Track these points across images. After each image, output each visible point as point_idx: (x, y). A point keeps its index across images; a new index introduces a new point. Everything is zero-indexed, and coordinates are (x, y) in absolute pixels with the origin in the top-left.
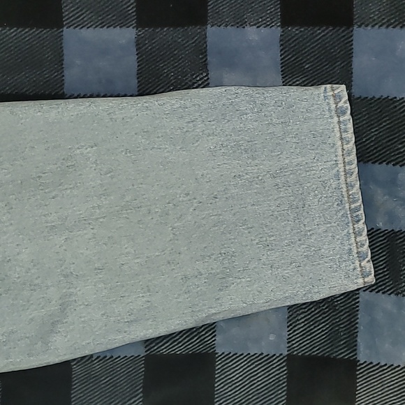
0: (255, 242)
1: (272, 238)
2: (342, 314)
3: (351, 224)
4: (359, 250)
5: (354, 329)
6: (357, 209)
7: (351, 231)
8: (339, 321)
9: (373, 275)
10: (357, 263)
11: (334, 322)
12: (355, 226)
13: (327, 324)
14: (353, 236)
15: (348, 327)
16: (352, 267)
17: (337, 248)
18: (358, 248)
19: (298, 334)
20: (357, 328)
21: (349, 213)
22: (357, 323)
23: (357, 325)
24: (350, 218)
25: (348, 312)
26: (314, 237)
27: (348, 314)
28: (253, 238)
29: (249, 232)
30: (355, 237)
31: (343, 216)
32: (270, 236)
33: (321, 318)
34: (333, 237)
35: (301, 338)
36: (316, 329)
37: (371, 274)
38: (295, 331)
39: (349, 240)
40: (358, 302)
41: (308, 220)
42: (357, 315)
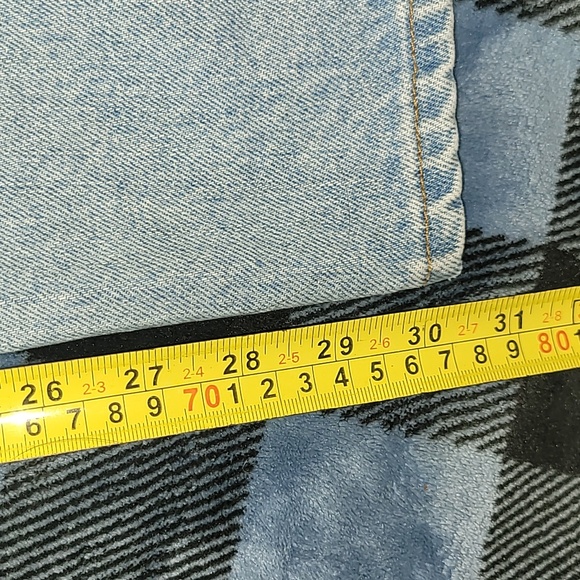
0: (70, 94)
1: (135, 90)
2: (198, 471)
3: (405, 76)
4: (427, 164)
5: (227, 532)
6: (433, 25)
7: (405, 99)
8: (182, 497)
9: (459, 252)
10: (414, 206)
11: (166, 495)
12: (421, 82)
13: (141, 501)
14: (408, 115)
15: (209, 519)
16: (395, 217)
17: (352, 154)
18: (420, 157)
19: (31, 521)
20: (236, 527)
21: (403, 34)
22: (239, 512)
23: (239, 520)
24: (405, 56)
25: (221, 467)
26: (280, 108)
27: (218, 474)
28: (65, 78)
29: (53, 55)
30: (417, 122)
31: (383, 44)
32: (128, 82)
33: (124, 474)
34: (343, 113)
35: (39, 538)
36: (97, 513)
37: (452, 249)
38: (21, 511)
39: (394, 126)
40: (258, 439)
41: (266, 44)
42: (244, 482)
